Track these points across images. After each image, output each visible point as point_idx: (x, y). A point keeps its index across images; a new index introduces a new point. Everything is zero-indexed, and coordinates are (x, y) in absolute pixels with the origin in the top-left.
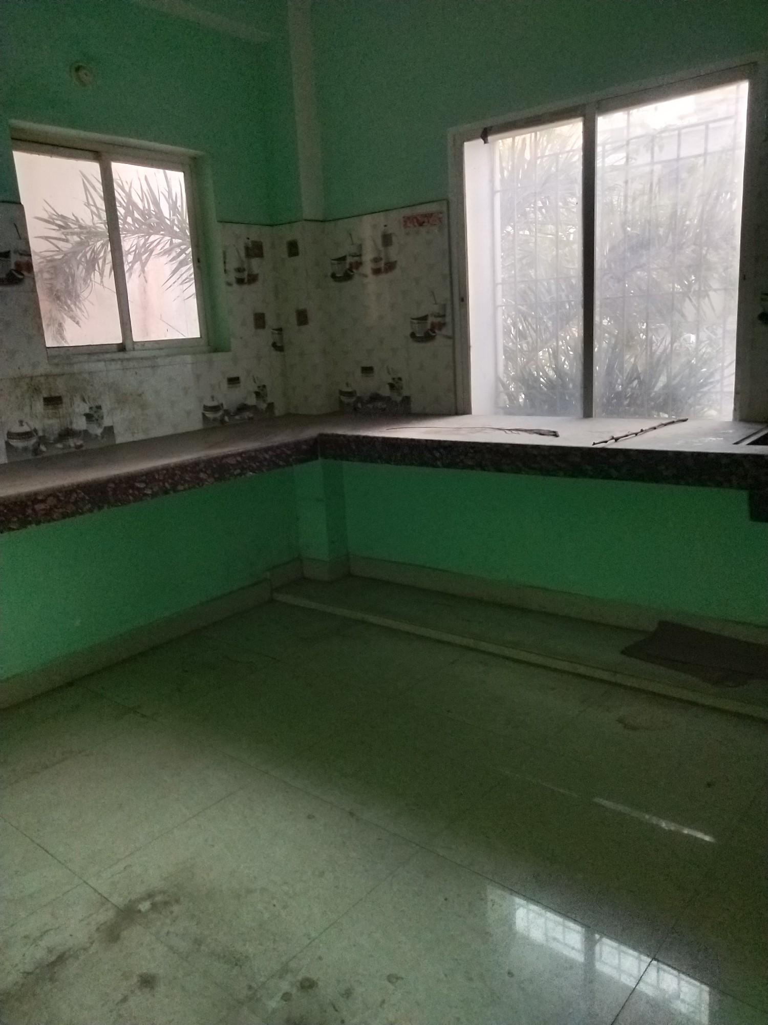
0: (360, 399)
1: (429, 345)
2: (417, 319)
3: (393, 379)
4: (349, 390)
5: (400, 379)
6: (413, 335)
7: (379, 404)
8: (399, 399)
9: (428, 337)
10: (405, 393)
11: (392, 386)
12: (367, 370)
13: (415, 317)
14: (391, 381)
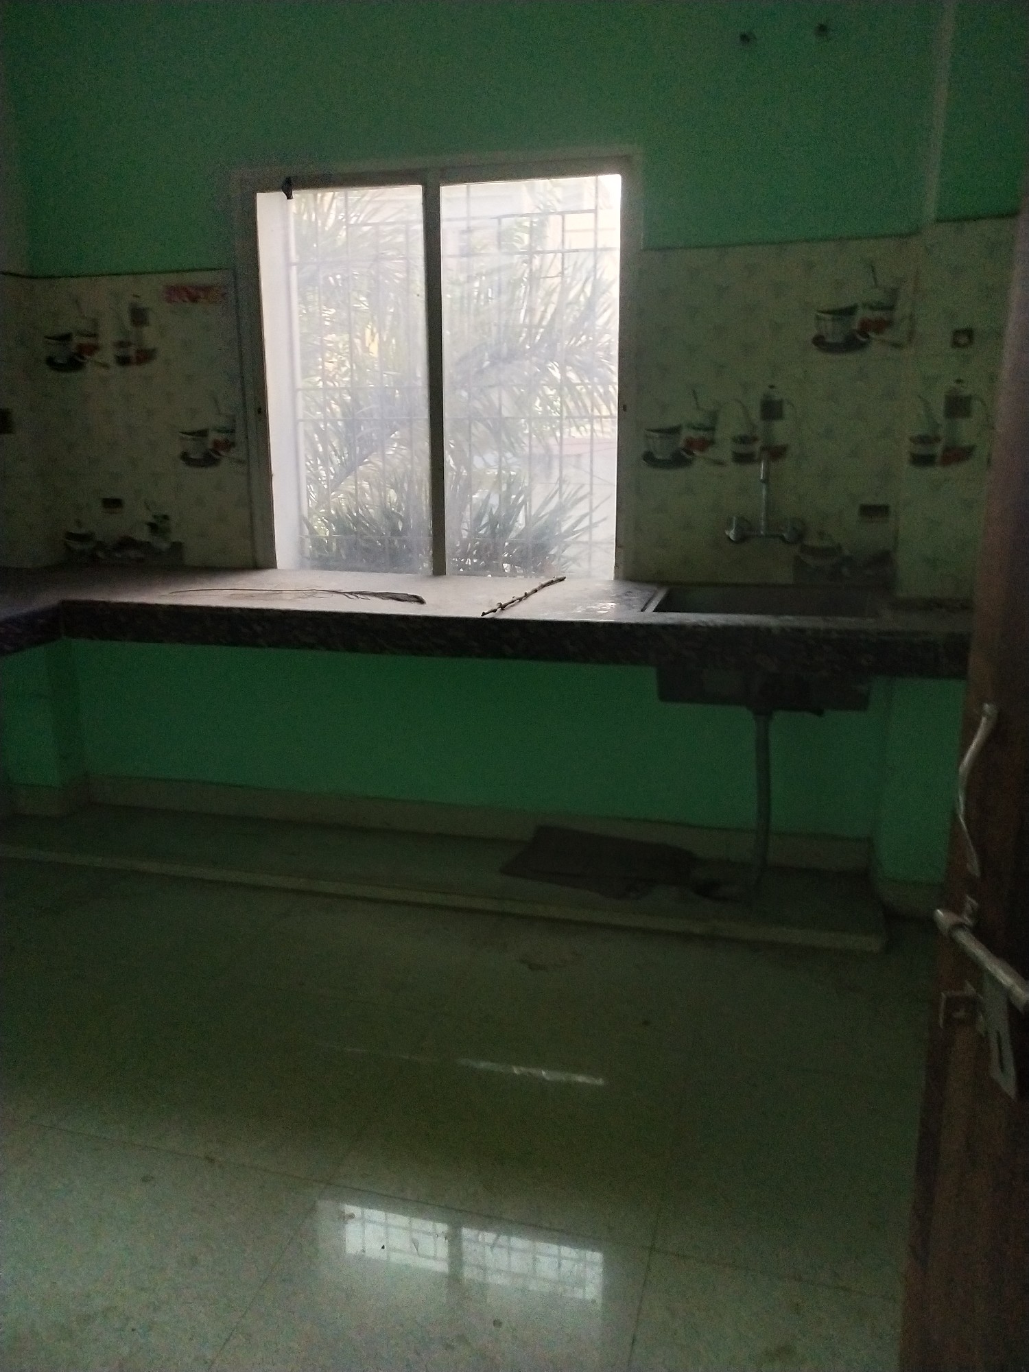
0: (101, 545)
1: (210, 471)
2: (191, 434)
3: (155, 517)
4: (83, 531)
5: (166, 517)
6: (185, 457)
7: (133, 553)
8: (165, 546)
9: (209, 460)
10: (175, 537)
11: (153, 527)
12: (113, 504)
13: (188, 430)
14: (150, 519)
